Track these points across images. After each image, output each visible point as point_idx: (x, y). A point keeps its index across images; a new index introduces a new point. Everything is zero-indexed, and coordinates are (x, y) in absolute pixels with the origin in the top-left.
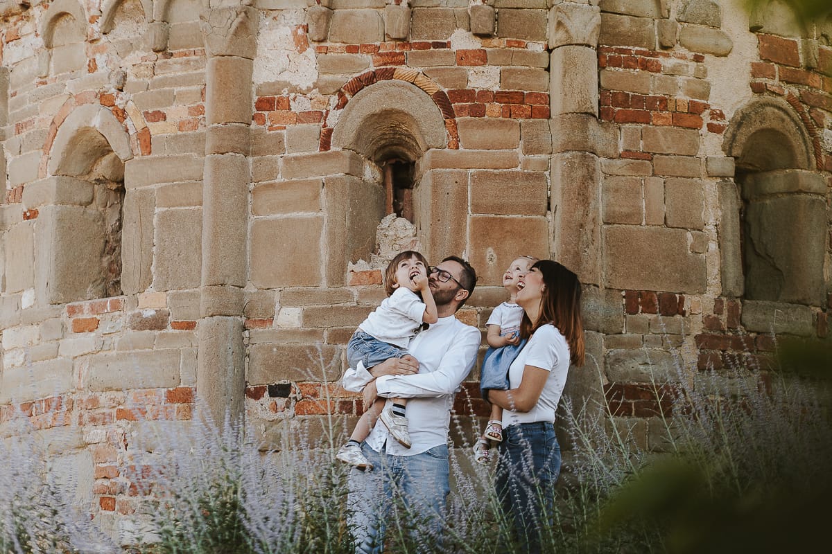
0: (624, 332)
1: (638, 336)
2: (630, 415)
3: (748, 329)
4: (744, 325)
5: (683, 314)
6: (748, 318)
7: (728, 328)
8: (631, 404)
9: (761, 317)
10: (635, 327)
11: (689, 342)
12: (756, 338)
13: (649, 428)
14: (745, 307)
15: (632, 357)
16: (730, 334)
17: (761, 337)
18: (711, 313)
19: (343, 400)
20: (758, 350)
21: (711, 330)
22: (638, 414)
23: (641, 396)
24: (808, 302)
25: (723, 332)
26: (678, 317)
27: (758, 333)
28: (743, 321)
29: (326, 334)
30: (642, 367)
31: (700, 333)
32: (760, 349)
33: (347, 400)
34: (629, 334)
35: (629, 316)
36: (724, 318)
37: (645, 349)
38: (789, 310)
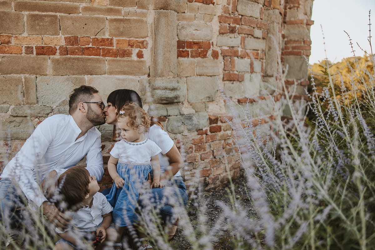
0: (186, 12)
1: (193, 14)
2: (188, 57)
3: (239, 14)
4: (237, 11)
5: (213, 4)
6: (239, 8)
7: (232, 12)
8: (189, 51)
9: (244, 8)
10: (192, 10)
11: (216, 19)
12: (241, 18)
13: (197, 63)
14: (238, 2)
15: (190, 26)
16: (232, 16)
17: (243, 17)
18: (226, 4)
19: (27, 46)
20: (242, 24)
21: (225, 13)
22: (192, 57)
23: (193, 47)
24: (259, 2)
25: (230, 14)
26: (211, 5)
27: (242, 16)
28: (237, 10)
29: (13, 4)
30: (194, 32)
31: (220, 14)
32: (243, 23)
33: (30, 46)
34: (188, 13)
35: (189, 3)
36: (230, 7)
37: (196, 22)
38: (253, 5)
